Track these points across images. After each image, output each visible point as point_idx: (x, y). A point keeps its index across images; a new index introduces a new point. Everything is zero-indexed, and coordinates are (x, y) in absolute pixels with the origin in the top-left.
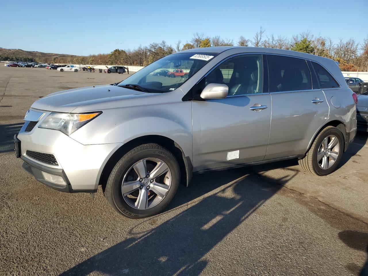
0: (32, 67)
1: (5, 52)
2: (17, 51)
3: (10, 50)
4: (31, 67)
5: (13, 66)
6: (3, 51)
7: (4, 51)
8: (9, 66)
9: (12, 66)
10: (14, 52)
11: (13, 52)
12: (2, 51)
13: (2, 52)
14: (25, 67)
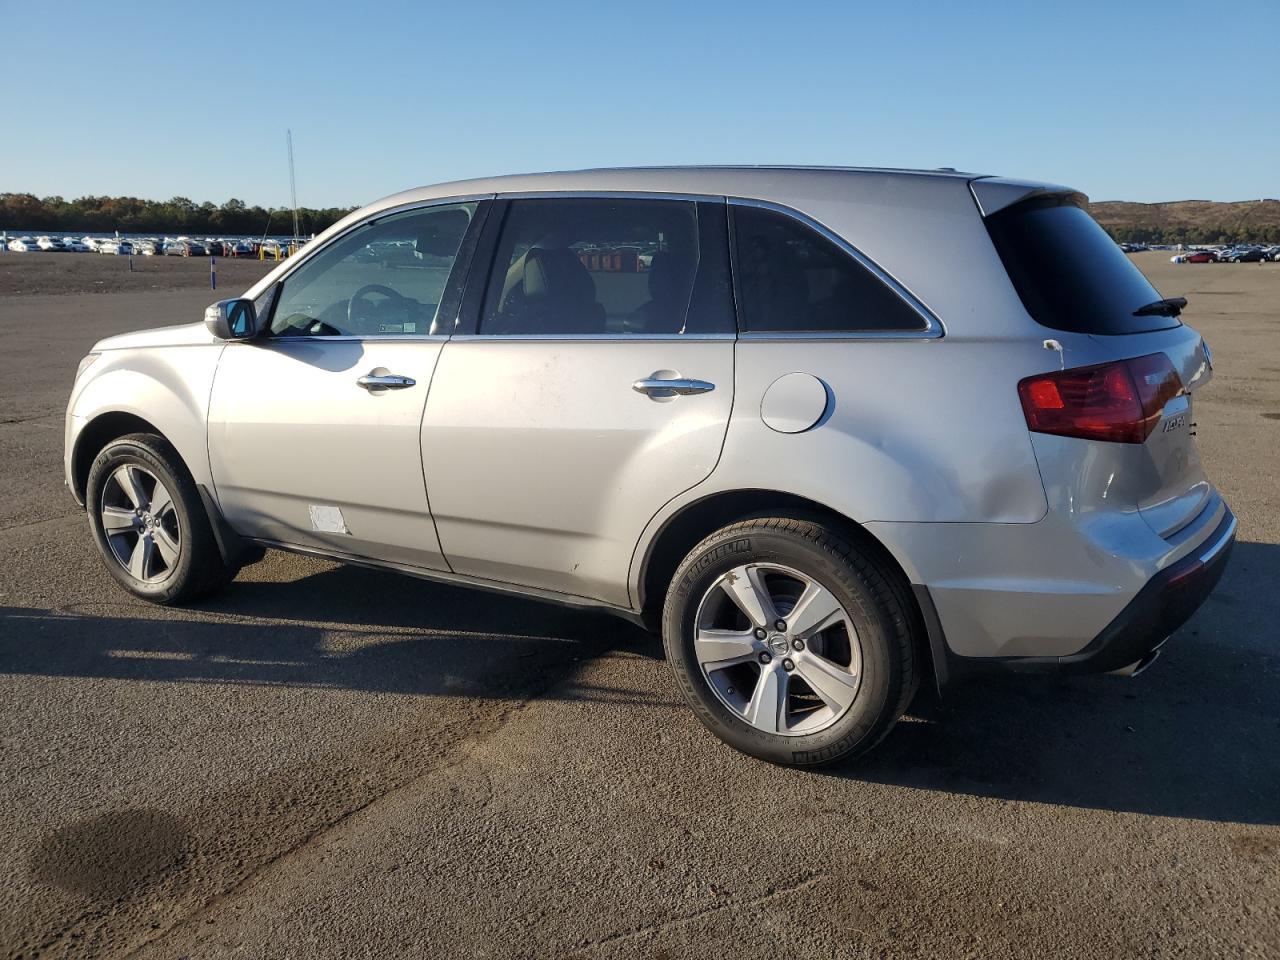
0: (1262, 260)
1: (1217, 214)
2: (1260, 206)
3: (1234, 205)
4: (1259, 261)
5: (1198, 259)
6: (1211, 213)
7: (1212, 210)
8: (1183, 262)
9: (1194, 259)
10: (1246, 212)
11: (1243, 211)
12: (1207, 211)
13: (1205, 215)
14: (1238, 261)
